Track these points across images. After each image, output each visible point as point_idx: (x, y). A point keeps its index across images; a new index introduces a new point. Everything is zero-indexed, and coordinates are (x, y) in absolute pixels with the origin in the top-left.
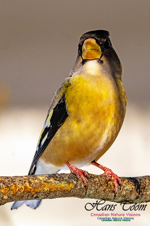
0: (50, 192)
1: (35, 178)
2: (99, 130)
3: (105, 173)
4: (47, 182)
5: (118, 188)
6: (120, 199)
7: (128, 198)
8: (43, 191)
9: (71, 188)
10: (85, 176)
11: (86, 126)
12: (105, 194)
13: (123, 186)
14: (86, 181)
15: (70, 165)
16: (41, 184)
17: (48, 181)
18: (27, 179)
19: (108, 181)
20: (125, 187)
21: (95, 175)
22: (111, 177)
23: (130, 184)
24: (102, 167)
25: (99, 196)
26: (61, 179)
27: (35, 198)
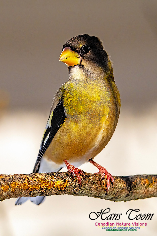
0: (47, 190)
1: (34, 176)
2: (94, 130)
3: (99, 172)
5: (110, 186)
8: (40, 188)
9: (66, 186)
10: (81, 175)
11: (83, 127)
12: (97, 192)
13: (115, 184)
14: (81, 180)
15: (68, 164)
16: (38, 182)
17: (46, 179)
18: (27, 177)
19: (102, 179)
20: (117, 186)
21: (89, 174)
22: (105, 176)
23: (121, 182)
24: (98, 166)
25: (92, 193)
26: (58, 177)
27: (32, 195)
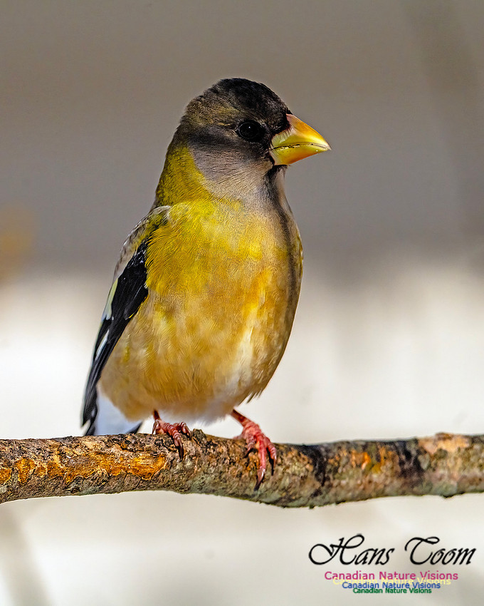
0: (109, 478)
1: (74, 444)
3: (243, 432)
4: (104, 454)
6: (276, 495)
7: (295, 494)
8: (93, 474)
9: (159, 468)
12: (240, 483)
13: (285, 464)
16: (88, 459)
17: (107, 451)
19: (250, 452)
21: (218, 438)
25: (226, 488)
26: (138, 447)
27: (72, 492)
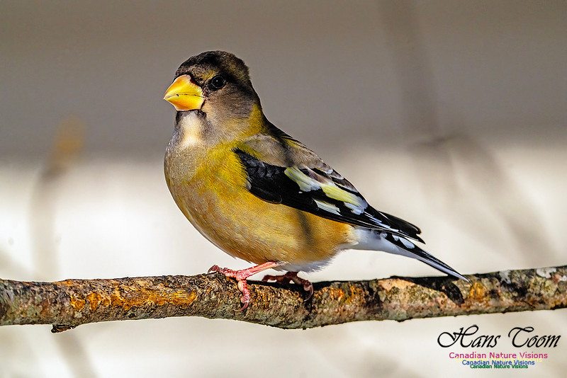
0: (156, 307)
1: (130, 283)
4: (152, 290)
6: (278, 320)
7: (291, 319)
8: (145, 304)
9: (192, 300)
13: (283, 298)
16: (140, 294)
17: (154, 287)
18: (117, 284)
20: (287, 301)
23: (294, 295)
26: (176, 285)
27: (130, 317)
